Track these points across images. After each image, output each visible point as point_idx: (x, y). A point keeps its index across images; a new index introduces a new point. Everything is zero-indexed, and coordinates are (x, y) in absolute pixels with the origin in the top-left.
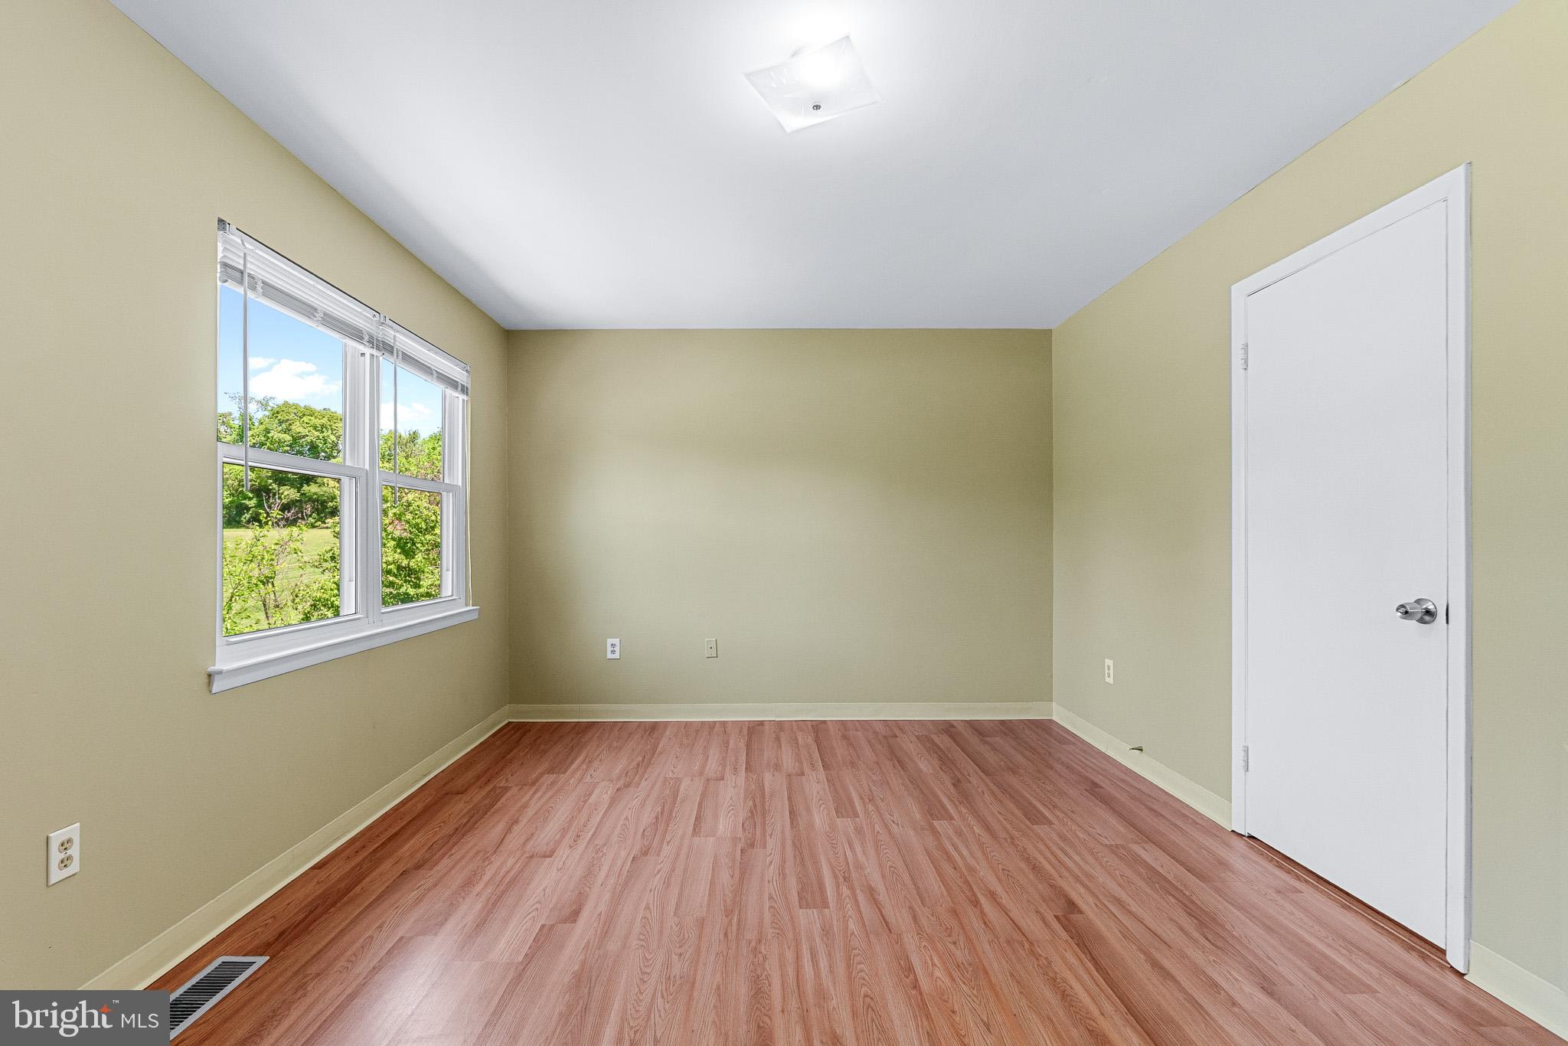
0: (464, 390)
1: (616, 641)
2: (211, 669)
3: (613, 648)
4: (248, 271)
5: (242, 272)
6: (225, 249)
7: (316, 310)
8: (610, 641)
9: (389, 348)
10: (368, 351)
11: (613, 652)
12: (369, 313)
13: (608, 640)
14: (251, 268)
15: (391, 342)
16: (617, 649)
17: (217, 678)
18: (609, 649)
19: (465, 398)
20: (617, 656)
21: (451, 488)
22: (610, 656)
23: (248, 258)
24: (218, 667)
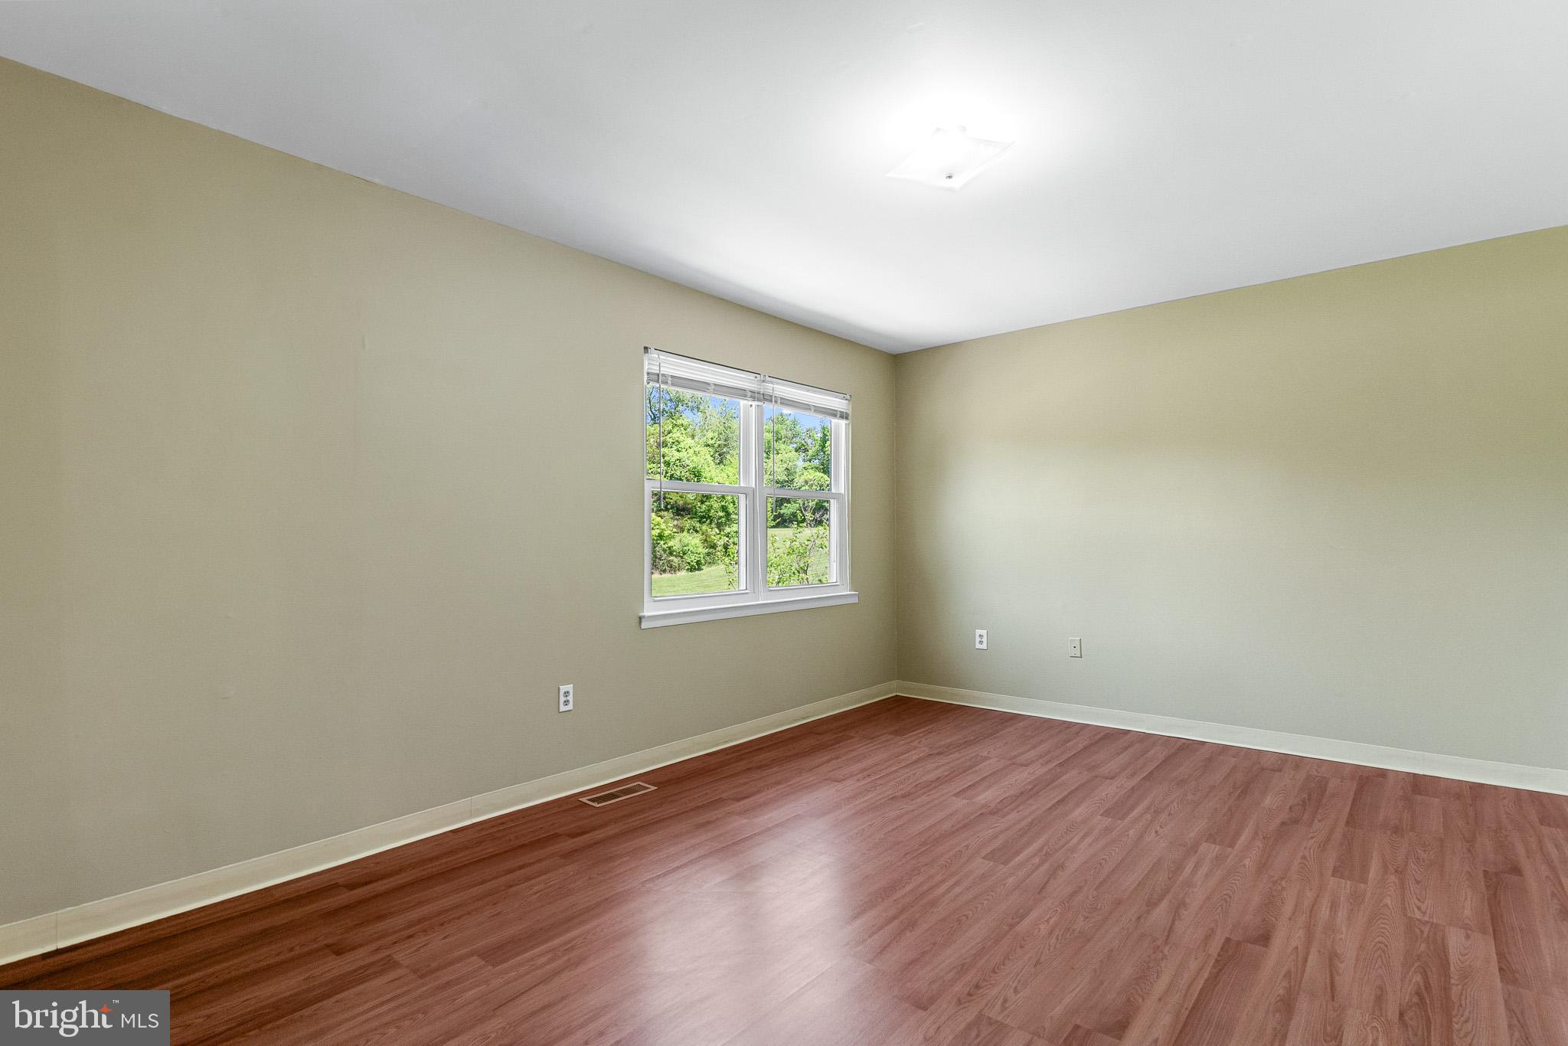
0: (844, 416)
1: (984, 633)
2: (641, 614)
3: (981, 638)
4: (662, 372)
5: (658, 375)
6: (649, 364)
7: (708, 384)
8: (978, 632)
9: (769, 398)
10: (755, 403)
11: (981, 642)
12: (752, 376)
13: (977, 630)
14: (664, 371)
15: (770, 392)
16: (985, 640)
17: (643, 620)
18: (978, 639)
19: (847, 422)
20: (984, 646)
21: (837, 496)
22: (978, 646)
23: (661, 364)
24: (646, 614)
